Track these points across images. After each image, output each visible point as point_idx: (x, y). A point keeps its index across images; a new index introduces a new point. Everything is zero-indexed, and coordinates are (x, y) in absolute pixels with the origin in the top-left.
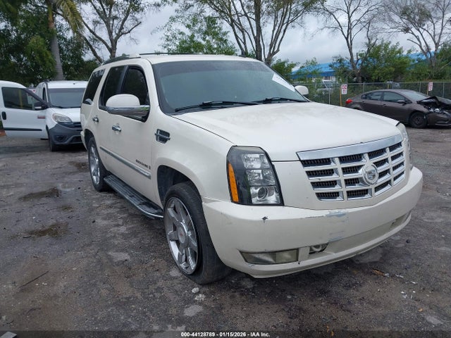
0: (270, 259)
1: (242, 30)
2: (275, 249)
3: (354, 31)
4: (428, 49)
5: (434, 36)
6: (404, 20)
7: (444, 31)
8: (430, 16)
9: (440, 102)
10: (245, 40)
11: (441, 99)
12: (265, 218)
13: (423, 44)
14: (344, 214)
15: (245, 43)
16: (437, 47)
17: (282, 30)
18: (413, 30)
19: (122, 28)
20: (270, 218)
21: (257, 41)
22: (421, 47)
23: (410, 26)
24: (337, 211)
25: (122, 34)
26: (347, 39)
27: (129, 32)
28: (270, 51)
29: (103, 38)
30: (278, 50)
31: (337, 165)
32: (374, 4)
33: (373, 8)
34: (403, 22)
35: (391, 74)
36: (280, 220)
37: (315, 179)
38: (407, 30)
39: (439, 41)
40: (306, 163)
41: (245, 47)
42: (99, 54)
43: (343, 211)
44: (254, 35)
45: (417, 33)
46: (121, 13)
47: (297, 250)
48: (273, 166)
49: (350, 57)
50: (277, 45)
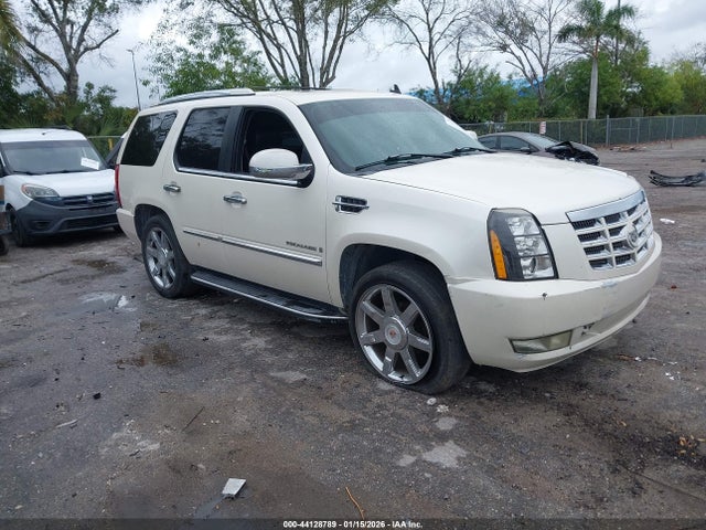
0: (540, 347)
1: (279, 47)
2: (547, 333)
3: (437, 49)
4: (535, 76)
5: (541, 56)
6: (500, 34)
7: (552, 50)
8: (533, 29)
9: (575, 149)
10: (282, 60)
11: (576, 145)
12: (544, 295)
13: (528, 68)
14: (615, 284)
15: (283, 66)
16: (545, 72)
17: (338, 47)
18: (514, 47)
19: (81, 40)
20: (549, 294)
21: (302, 63)
22: (524, 72)
23: (509, 41)
24: (609, 280)
25: (86, 49)
26: (428, 60)
27: (98, 46)
28: (322, 78)
29: (52, 57)
30: (334, 77)
31: (604, 227)
32: (462, 9)
33: (461, 16)
34: (500, 36)
35: (491, 110)
36: (560, 296)
37: (588, 244)
38: (504, 48)
39: (547, 64)
40: (577, 225)
41: (285, 71)
42: (46, 82)
43: (615, 280)
44: (296, 53)
45: (518, 52)
46: (80, 15)
47: (571, 331)
48: (543, 232)
49: (433, 87)
50: (332, 68)
